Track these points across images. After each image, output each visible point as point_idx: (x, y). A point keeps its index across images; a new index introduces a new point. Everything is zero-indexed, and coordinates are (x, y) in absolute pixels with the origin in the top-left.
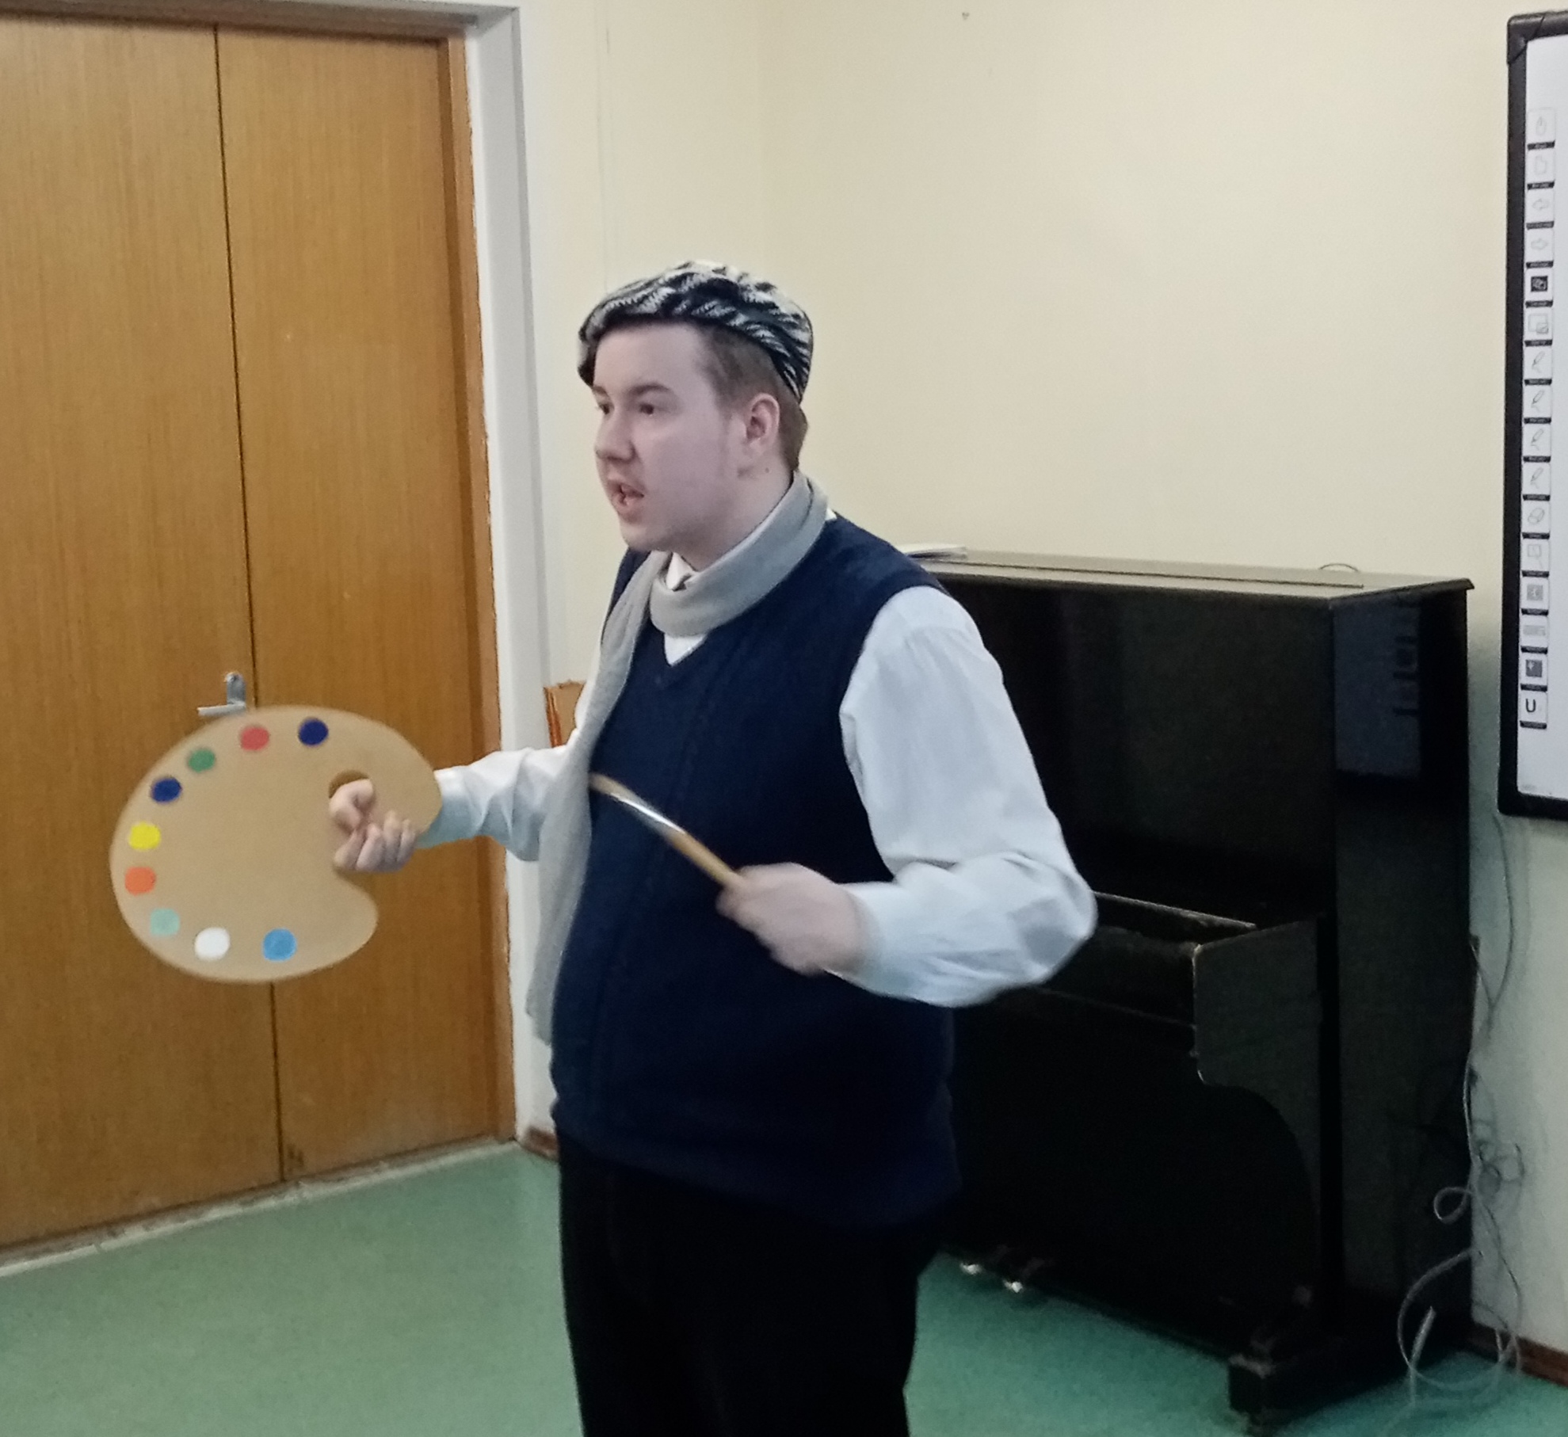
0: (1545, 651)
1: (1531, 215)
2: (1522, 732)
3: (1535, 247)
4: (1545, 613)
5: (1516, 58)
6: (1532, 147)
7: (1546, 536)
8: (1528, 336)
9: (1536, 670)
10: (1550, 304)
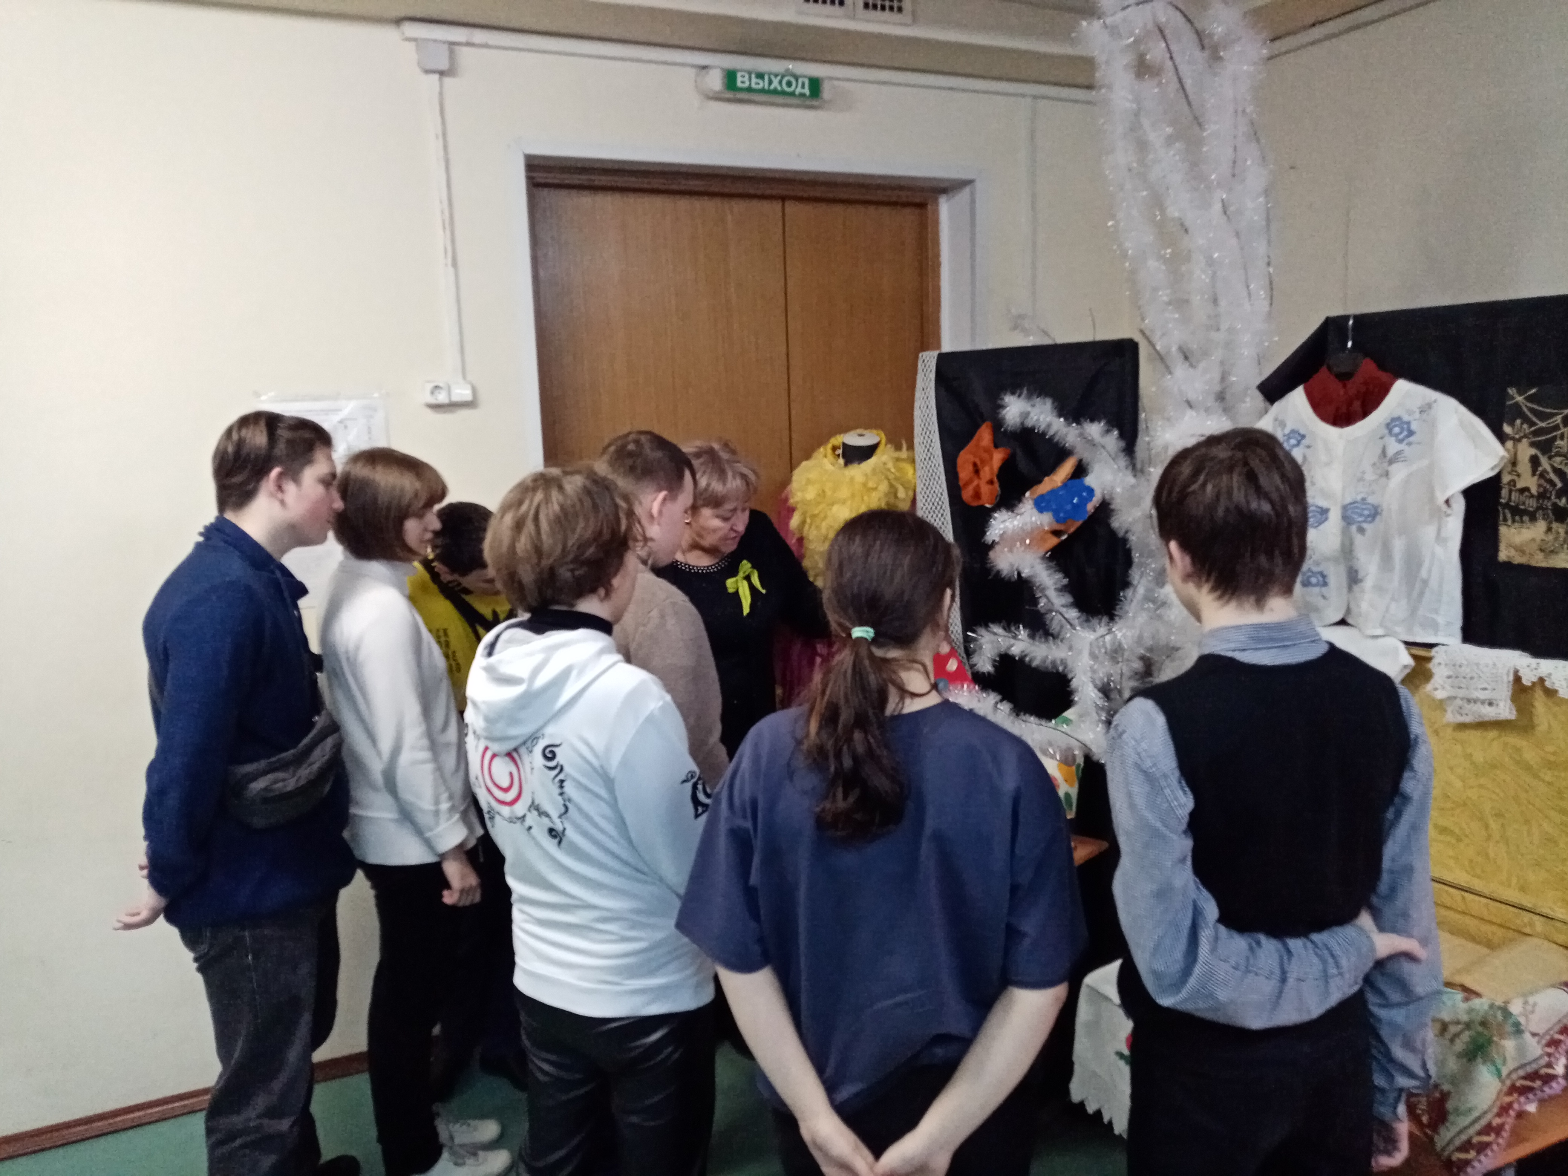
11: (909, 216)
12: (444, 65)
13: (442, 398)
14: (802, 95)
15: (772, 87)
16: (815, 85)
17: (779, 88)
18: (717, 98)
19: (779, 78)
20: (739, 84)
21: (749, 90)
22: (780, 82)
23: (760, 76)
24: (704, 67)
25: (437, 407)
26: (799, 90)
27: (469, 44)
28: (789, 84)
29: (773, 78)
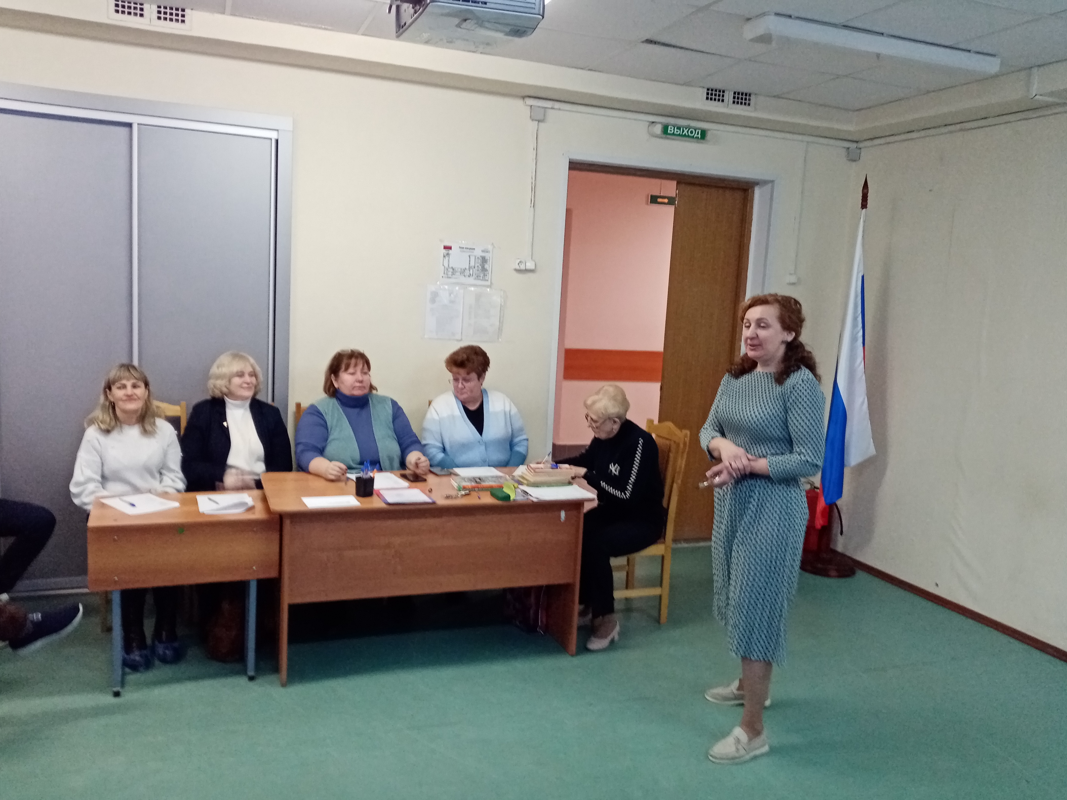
11: (739, 195)
12: (541, 117)
13: (522, 267)
14: (697, 138)
15: (684, 134)
16: (704, 134)
17: (687, 134)
18: (657, 136)
19: (687, 129)
20: (669, 132)
21: (673, 134)
22: (688, 132)
23: (679, 128)
24: (653, 122)
25: (519, 271)
26: (696, 135)
27: (552, 108)
28: (692, 132)
29: (685, 129)
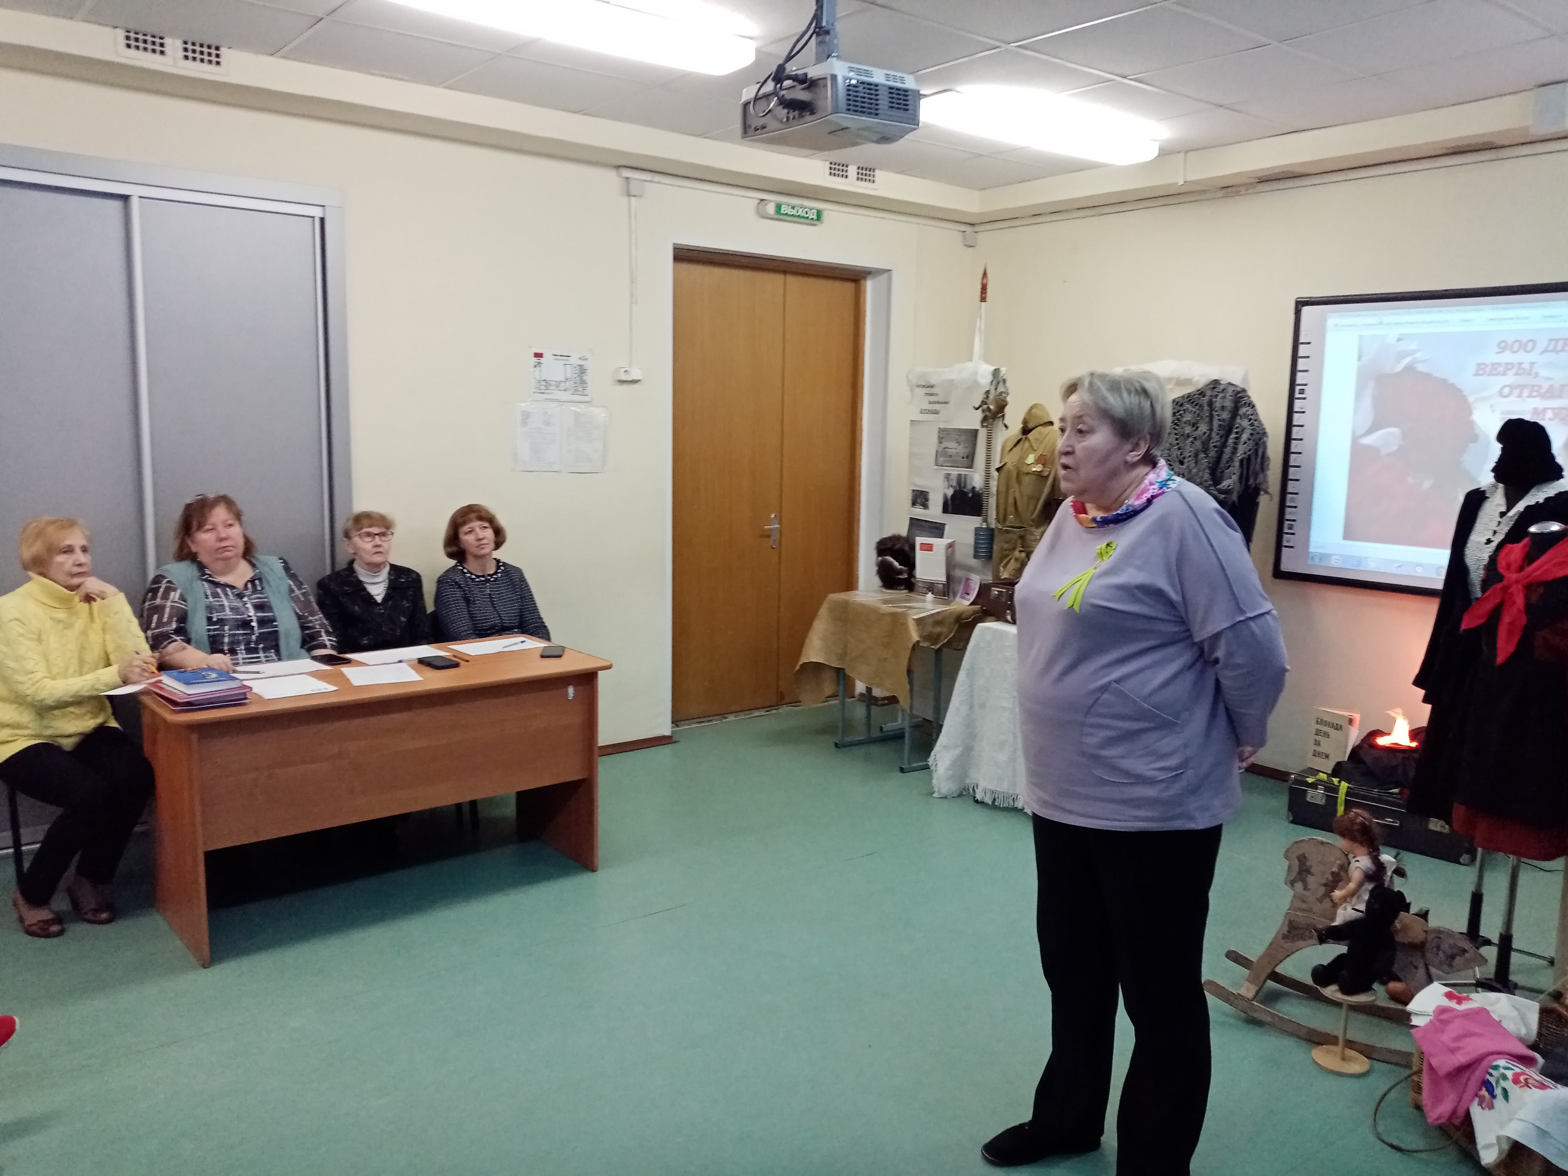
0: (1294, 521)
1: (1300, 367)
2: (1284, 549)
3: (1300, 378)
4: (1296, 507)
5: (1298, 312)
6: (1302, 343)
7: (1298, 480)
8: (1296, 409)
9: (1291, 527)
10: (1305, 399)
11: (849, 286)
12: (634, 191)
13: (628, 377)
14: (812, 219)
15: (798, 214)
16: (819, 213)
17: (801, 214)
18: (768, 217)
20: (782, 211)
21: (787, 214)
22: (802, 211)
23: (793, 207)
24: (762, 200)
25: (623, 382)
26: (811, 217)
28: (807, 212)
29: (799, 209)
